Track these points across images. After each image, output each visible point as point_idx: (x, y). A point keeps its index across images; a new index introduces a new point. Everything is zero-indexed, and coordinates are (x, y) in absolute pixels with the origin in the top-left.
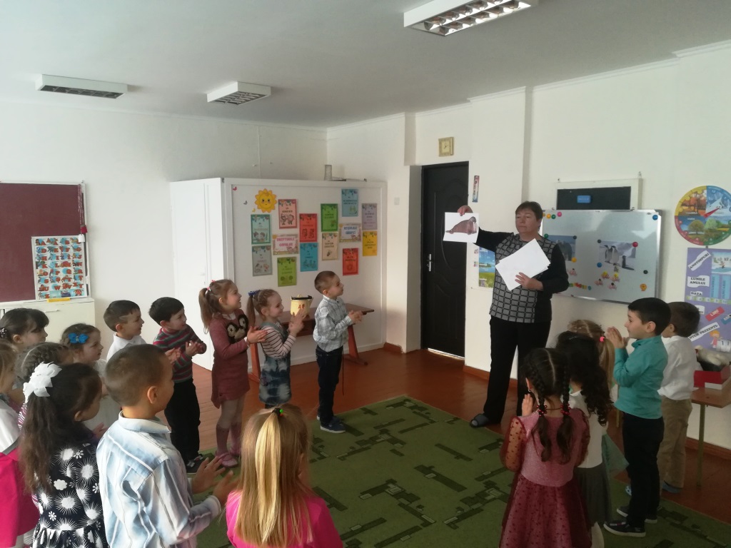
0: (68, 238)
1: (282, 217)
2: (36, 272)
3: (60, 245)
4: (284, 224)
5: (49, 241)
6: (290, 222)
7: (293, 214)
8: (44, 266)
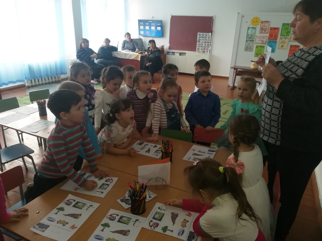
0: (207, 34)
1: (262, 28)
2: (198, 43)
3: (205, 36)
4: (262, 31)
5: (202, 34)
6: (265, 31)
7: (268, 27)
8: (200, 42)
